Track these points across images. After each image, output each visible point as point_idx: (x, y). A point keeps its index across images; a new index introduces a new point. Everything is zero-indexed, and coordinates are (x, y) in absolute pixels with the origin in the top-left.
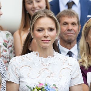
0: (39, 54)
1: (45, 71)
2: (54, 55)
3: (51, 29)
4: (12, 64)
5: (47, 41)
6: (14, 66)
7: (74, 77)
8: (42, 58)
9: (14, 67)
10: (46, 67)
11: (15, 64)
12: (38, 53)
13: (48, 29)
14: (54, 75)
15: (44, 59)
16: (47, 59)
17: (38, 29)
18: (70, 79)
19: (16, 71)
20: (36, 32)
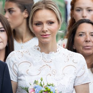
7: (78, 75)
10: (47, 64)
11: (13, 60)
12: (39, 48)
16: (49, 54)
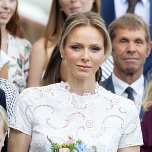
0: (69, 88)
1: (78, 118)
2: (96, 91)
3: (95, 48)
4: (22, 99)
5: (86, 69)
6: (26, 103)
7: (126, 132)
8: (74, 94)
9: (24, 104)
10: (80, 111)
11: (27, 101)
12: (68, 86)
13: (90, 48)
14: (92, 125)
15: (77, 97)
16: (83, 96)
17: (73, 44)
18: (119, 135)
19: (28, 113)
20: (69, 50)
